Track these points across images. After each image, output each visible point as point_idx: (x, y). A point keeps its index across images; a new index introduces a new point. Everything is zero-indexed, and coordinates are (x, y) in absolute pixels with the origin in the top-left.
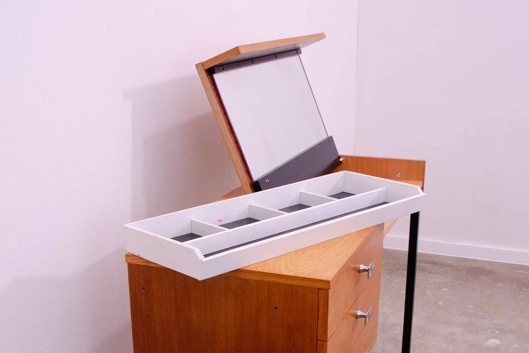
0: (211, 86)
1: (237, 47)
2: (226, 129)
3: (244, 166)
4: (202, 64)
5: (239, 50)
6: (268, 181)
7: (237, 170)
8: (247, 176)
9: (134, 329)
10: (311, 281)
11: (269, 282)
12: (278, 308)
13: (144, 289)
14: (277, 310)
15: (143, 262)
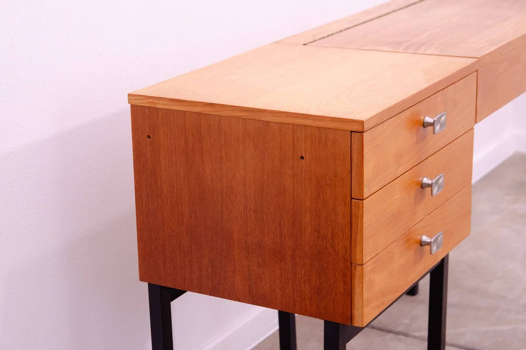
9: (137, 189)
10: (342, 121)
11: (293, 124)
12: (304, 158)
13: (149, 137)
14: (303, 161)
15: (148, 103)
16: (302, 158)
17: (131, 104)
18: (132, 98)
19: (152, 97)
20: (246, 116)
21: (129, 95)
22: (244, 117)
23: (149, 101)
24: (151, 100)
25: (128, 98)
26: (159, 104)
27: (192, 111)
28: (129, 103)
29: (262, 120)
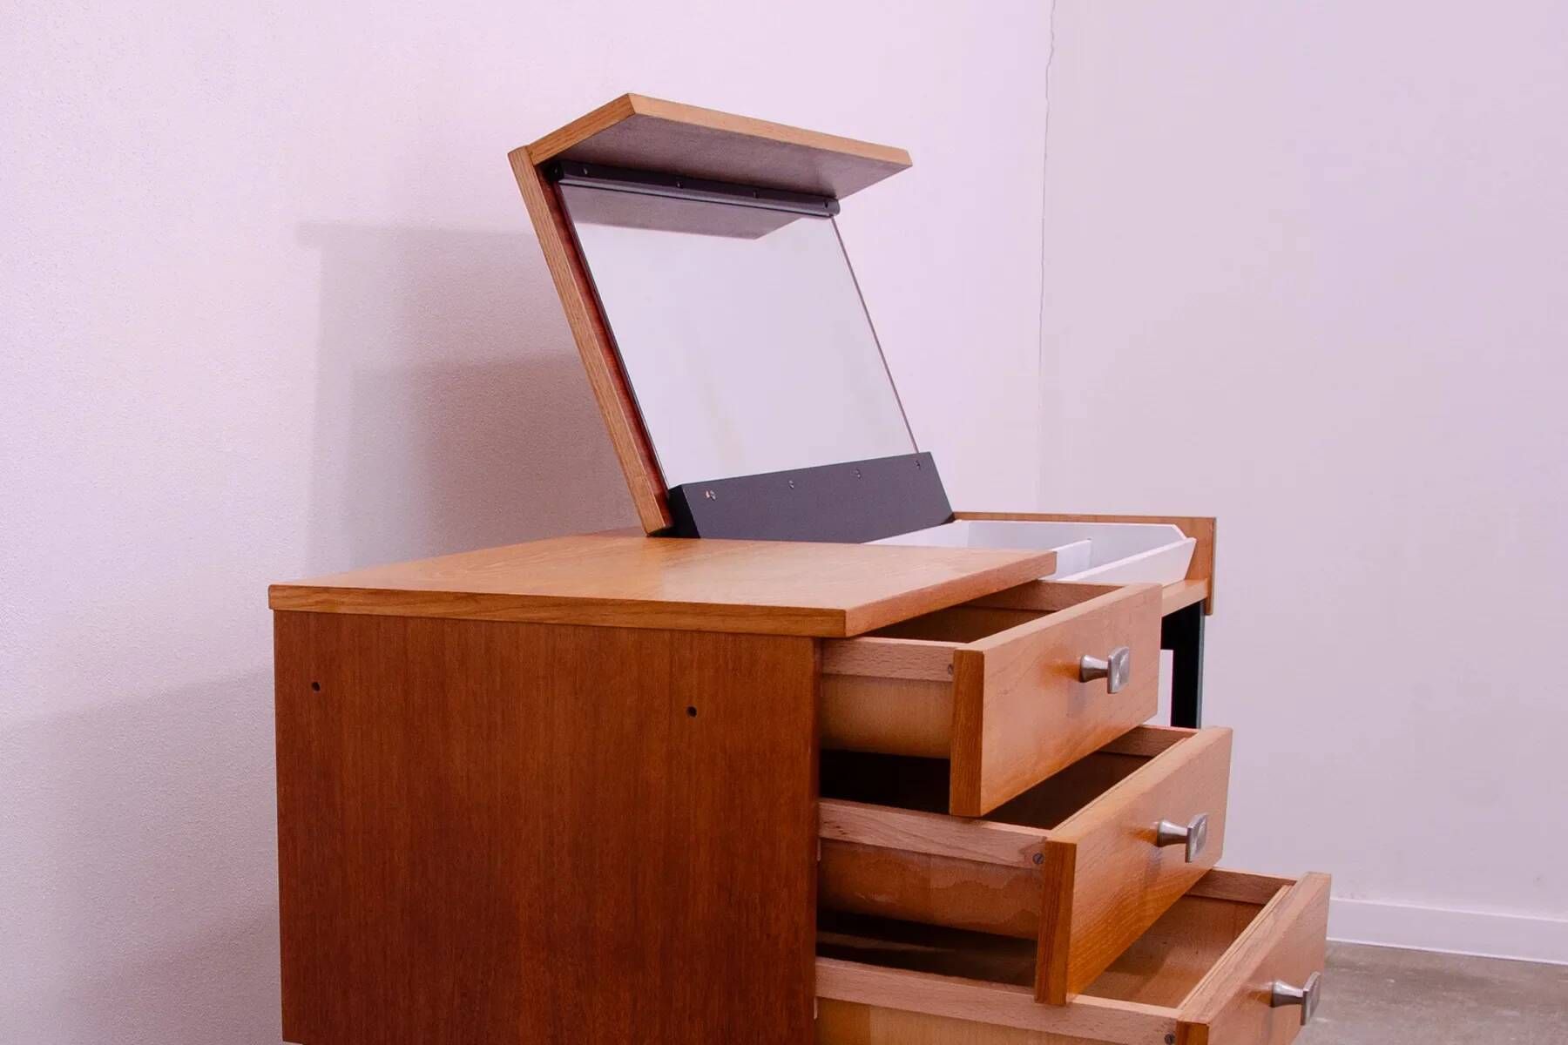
0: (551, 211)
1: (627, 96)
2: (592, 332)
3: (639, 442)
4: (529, 150)
5: (630, 103)
6: (714, 497)
7: (620, 451)
8: (649, 469)
9: (283, 817)
10: (790, 615)
11: (672, 631)
12: (697, 713)
13: (316, 686)
14: (695, 719)
15: (317, 603)
16: (692, 711)
17: (275, 611)
18: (277, 594)
19: (326, 590)
20: (554, 619)
21: (273, 588)
22: (548, 622)
23: (318, 599)
24: (324, 596)
25: (269, 595)
26: (343, 603)
27: (423, 615)
28: (270, 608)
29: (594, 624)
